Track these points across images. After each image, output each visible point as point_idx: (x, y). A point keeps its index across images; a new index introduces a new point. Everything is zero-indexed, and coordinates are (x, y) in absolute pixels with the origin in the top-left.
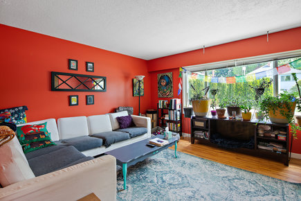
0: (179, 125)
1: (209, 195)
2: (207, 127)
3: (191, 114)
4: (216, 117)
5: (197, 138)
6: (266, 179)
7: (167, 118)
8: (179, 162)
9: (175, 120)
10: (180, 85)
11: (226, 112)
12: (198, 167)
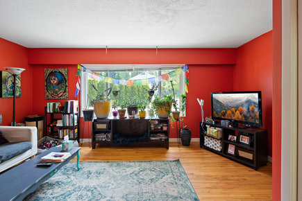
0: (76, 130)
1: (123, 197)
2: (110, 129)
3: (91, 117)
4: (118, 117)
5: (98, 142)
6: (159, 163)
7: (60, 124)
8: (83, 174)
9: (72, 125)
10: (77, 84)
11: (126, 112)
12: (105, 172)
